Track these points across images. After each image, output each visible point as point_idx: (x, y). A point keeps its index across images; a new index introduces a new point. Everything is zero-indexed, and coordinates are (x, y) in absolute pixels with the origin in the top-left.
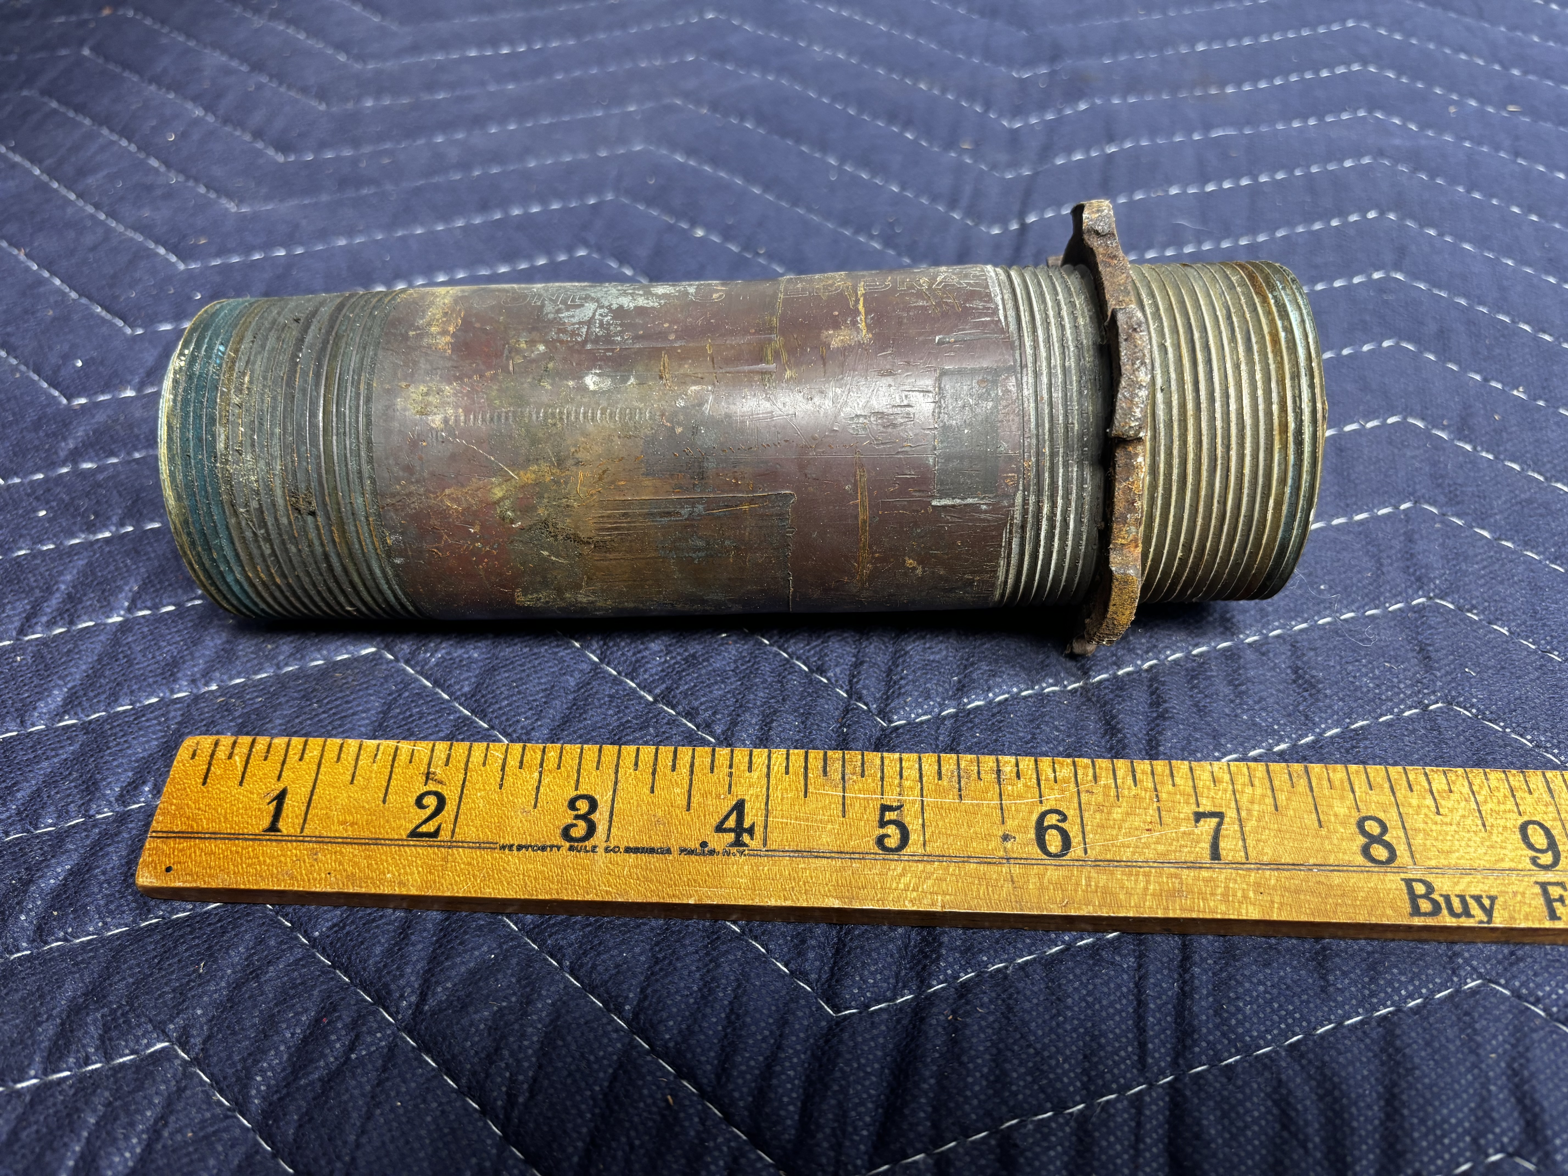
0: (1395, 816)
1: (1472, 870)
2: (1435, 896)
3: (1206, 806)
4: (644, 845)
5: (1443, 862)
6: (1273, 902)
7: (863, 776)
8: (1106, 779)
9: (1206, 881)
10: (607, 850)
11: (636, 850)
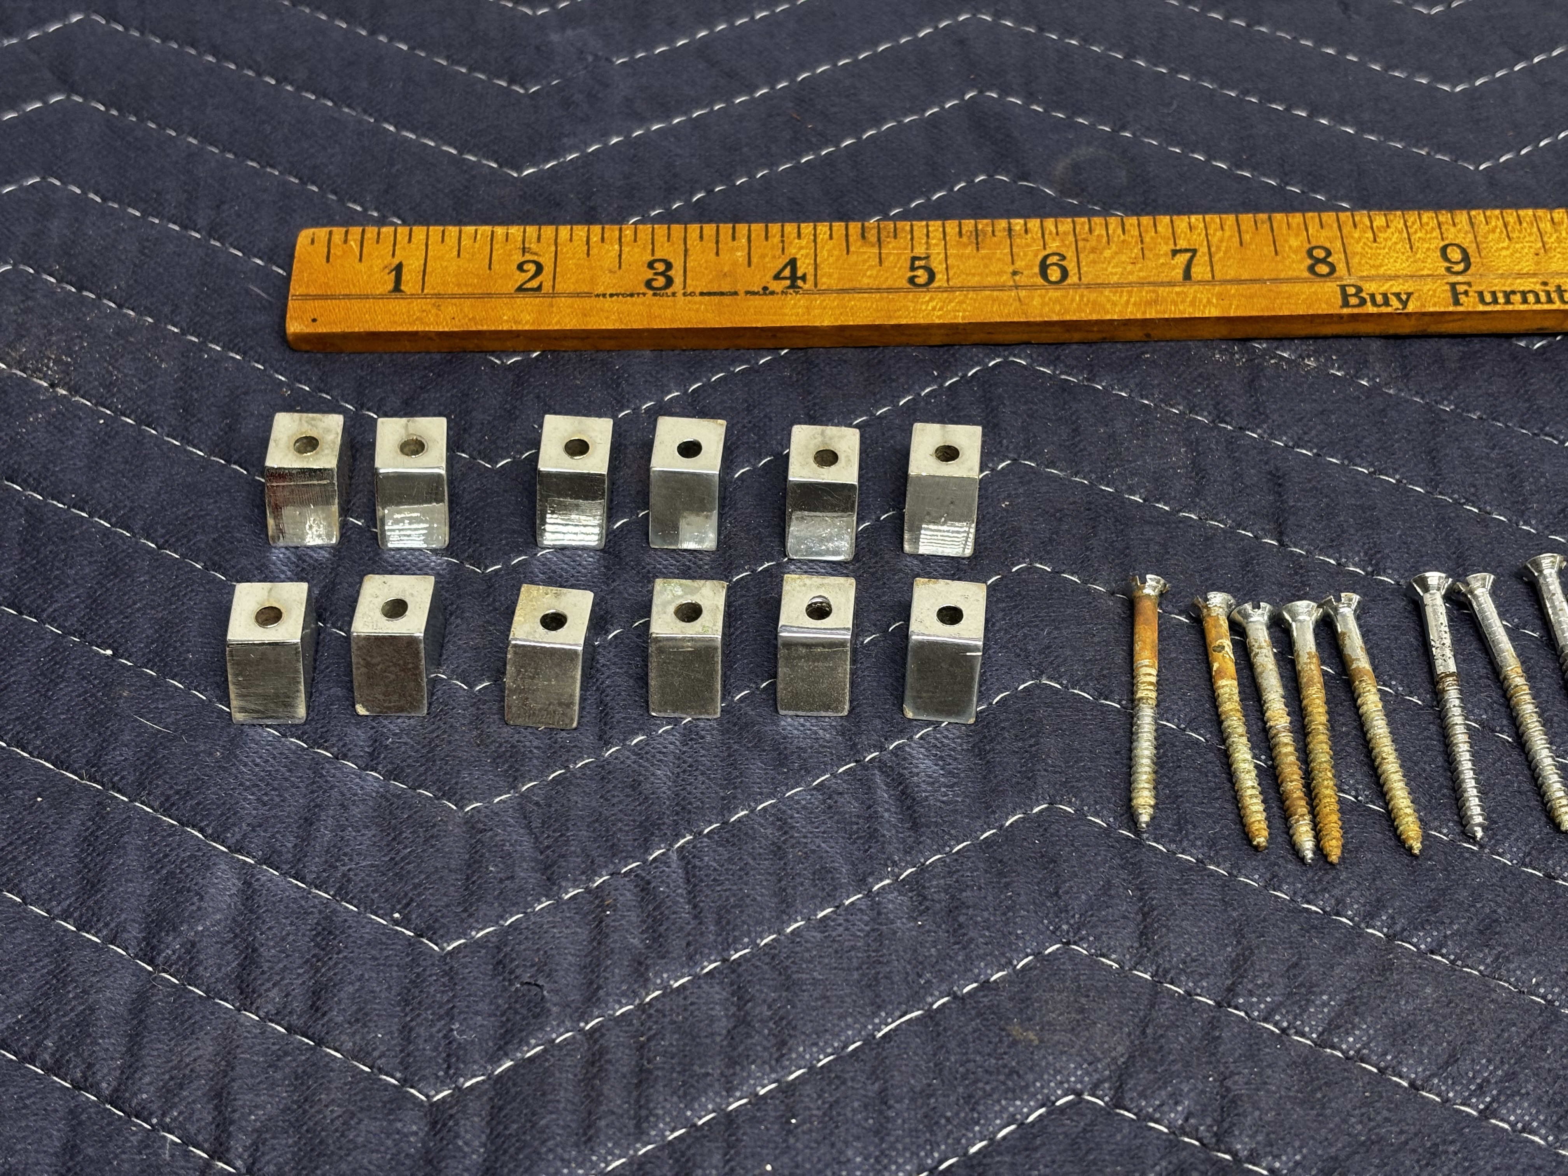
0: (1339, 244)
1: (1396, 277)
2: (1363, 295)
3: (1182, 244)
4: (715, 290)
5: (1373, 272)
6: (1231, 305)
7: (895, 237)
8: (1099, 230)
9: (1177, 294)
10: (684, 294)
11: (709, 294)
